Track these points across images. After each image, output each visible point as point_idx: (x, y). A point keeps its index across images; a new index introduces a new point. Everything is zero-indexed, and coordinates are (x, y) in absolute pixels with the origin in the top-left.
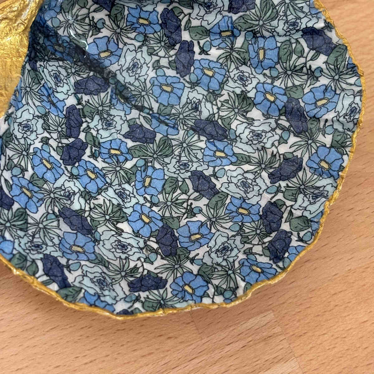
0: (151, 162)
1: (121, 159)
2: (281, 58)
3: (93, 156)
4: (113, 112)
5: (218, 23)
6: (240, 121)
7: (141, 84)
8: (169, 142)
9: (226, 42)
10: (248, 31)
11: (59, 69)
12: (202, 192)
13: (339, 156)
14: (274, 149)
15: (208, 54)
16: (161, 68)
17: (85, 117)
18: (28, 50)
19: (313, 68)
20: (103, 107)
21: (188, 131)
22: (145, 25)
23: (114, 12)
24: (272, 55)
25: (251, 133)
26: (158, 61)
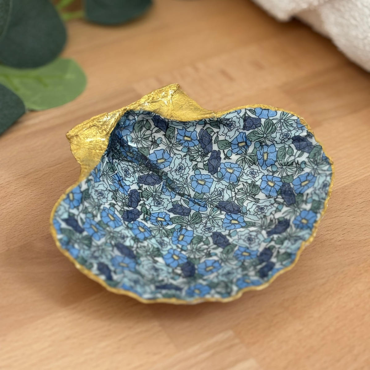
0: (185, 226)
1: (164, 223)
2: (278, 158)
3: (145, 219)
4: (162, 196)
5: (236, 137)
6: (250, 200)
7: (184, 180)
8: (200, 215)
9: (242, 150)
10: (256, 142)
11: (129, 167)
12: (219, 245)
13: (314, 214)
14: (272, 216)
15: (230, 159)
16: (198, 169)
17: (143, 197)
18: (108, 147)
19: (300, 162)
20: (156, 193)
21: (213, 208)
22: (188, 141)
23: (168, 133)
24: (273, 156)
25: (257, 208)
26: (196, 165)
